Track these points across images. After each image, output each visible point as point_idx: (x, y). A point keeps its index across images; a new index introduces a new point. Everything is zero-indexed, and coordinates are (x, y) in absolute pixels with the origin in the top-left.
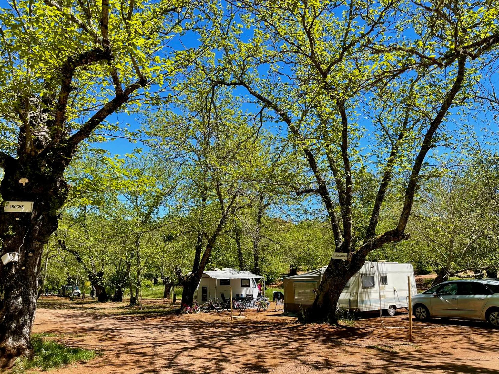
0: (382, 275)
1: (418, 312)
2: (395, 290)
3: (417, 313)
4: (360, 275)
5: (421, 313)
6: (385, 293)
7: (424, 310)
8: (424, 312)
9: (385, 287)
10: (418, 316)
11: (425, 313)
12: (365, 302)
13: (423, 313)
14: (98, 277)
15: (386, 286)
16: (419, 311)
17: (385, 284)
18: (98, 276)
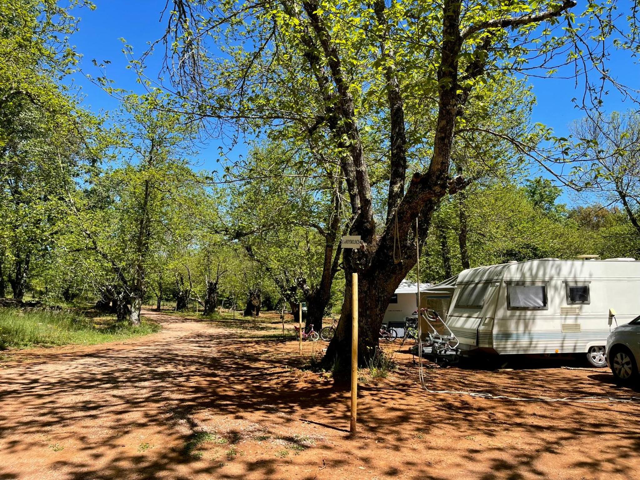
0: (572, 285)
1: (617, 363)
2: (611, 316)
3: (616, 366)
4: (504, 285)
5: (623, 365)
6: (579, 321)
7: (627, 359)
8: (627, 363)
9: (581, 308)
10: (617, 372)
11: (630, 366)
12: (514, 337)
13: (625, 366)
14: (289, 292)
15: (585, 307)
16: (619, 359)
17: (583, 303)
18: (290, 290)
